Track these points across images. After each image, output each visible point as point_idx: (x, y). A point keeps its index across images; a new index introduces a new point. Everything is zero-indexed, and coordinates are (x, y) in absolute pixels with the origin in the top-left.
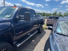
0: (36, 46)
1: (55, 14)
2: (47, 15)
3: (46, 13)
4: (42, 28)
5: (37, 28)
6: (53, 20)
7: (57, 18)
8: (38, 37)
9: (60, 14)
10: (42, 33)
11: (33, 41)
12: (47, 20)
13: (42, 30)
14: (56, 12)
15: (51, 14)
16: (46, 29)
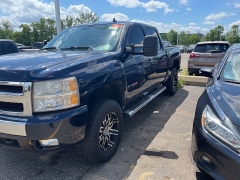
1: (215, 34)
2: (187, 40)
3: (183, 34)
4: (176, 79)
5: (162, 79)
6: (210, 54)
7: (224, 48)
9: (235, 32)
10: (177, 94)
11: (155, 112)
12: (191, 57)
13: (176, 85)
14: (220, 27)
15: (199, 36)
16: (188, 84)
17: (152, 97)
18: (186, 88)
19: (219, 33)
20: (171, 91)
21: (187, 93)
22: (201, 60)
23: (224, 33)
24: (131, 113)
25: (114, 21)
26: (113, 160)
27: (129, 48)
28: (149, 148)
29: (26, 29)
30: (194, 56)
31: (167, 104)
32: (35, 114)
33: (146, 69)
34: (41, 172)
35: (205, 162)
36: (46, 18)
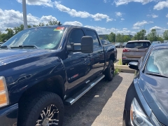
0: (104, 105)
1: (140, 35)
2: (122, 39)
3: (119, 35)
4: (113, 69)
6: (137, 50)
7: (147, 45)
8: (106, 88)
9: (153, 34)
10: (114, 80)
11: (96, 96)
12: (124, 51)
13: (113, 73)
14: (143, 31)
15: (130, 37)
16: (122, 71)
17: (93, 85)
18: (121, 75)
19: (143, 34)
22: (131, 54)
23: (146, 34)
24: (72, 102)
25: (59, 24)
27: (69, 47)
30: (126, 51)
31: (106, 89)
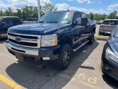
1: (113, 15)
2: (99, 18)
3: (96, 15)
5: (87, 37)
6: (110, 26)
11: (84, 51)
13: (93, 40)
14: (115, 12)
16: (99, 39)
17: (83, 44)
18: (98, 41)
19: (115, 15)
20: (91, 42)
21: (98, 44)
22: (105, 28)
24: (74, 50)
25: (68, 10)
26: (67, 69)
27: (75, 22)
28: (82, 65)
29: (19, 11)
30: (102, 26)
31: (89, 48)
32: (41, 47)
33: (79, 32)
34: (40, 71)
35: (107, 70)
36: (29, 6)
